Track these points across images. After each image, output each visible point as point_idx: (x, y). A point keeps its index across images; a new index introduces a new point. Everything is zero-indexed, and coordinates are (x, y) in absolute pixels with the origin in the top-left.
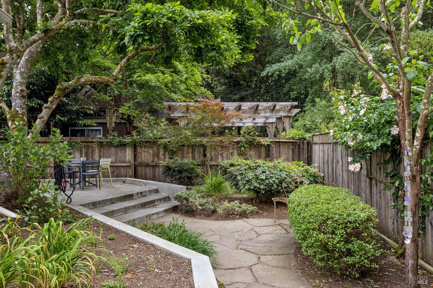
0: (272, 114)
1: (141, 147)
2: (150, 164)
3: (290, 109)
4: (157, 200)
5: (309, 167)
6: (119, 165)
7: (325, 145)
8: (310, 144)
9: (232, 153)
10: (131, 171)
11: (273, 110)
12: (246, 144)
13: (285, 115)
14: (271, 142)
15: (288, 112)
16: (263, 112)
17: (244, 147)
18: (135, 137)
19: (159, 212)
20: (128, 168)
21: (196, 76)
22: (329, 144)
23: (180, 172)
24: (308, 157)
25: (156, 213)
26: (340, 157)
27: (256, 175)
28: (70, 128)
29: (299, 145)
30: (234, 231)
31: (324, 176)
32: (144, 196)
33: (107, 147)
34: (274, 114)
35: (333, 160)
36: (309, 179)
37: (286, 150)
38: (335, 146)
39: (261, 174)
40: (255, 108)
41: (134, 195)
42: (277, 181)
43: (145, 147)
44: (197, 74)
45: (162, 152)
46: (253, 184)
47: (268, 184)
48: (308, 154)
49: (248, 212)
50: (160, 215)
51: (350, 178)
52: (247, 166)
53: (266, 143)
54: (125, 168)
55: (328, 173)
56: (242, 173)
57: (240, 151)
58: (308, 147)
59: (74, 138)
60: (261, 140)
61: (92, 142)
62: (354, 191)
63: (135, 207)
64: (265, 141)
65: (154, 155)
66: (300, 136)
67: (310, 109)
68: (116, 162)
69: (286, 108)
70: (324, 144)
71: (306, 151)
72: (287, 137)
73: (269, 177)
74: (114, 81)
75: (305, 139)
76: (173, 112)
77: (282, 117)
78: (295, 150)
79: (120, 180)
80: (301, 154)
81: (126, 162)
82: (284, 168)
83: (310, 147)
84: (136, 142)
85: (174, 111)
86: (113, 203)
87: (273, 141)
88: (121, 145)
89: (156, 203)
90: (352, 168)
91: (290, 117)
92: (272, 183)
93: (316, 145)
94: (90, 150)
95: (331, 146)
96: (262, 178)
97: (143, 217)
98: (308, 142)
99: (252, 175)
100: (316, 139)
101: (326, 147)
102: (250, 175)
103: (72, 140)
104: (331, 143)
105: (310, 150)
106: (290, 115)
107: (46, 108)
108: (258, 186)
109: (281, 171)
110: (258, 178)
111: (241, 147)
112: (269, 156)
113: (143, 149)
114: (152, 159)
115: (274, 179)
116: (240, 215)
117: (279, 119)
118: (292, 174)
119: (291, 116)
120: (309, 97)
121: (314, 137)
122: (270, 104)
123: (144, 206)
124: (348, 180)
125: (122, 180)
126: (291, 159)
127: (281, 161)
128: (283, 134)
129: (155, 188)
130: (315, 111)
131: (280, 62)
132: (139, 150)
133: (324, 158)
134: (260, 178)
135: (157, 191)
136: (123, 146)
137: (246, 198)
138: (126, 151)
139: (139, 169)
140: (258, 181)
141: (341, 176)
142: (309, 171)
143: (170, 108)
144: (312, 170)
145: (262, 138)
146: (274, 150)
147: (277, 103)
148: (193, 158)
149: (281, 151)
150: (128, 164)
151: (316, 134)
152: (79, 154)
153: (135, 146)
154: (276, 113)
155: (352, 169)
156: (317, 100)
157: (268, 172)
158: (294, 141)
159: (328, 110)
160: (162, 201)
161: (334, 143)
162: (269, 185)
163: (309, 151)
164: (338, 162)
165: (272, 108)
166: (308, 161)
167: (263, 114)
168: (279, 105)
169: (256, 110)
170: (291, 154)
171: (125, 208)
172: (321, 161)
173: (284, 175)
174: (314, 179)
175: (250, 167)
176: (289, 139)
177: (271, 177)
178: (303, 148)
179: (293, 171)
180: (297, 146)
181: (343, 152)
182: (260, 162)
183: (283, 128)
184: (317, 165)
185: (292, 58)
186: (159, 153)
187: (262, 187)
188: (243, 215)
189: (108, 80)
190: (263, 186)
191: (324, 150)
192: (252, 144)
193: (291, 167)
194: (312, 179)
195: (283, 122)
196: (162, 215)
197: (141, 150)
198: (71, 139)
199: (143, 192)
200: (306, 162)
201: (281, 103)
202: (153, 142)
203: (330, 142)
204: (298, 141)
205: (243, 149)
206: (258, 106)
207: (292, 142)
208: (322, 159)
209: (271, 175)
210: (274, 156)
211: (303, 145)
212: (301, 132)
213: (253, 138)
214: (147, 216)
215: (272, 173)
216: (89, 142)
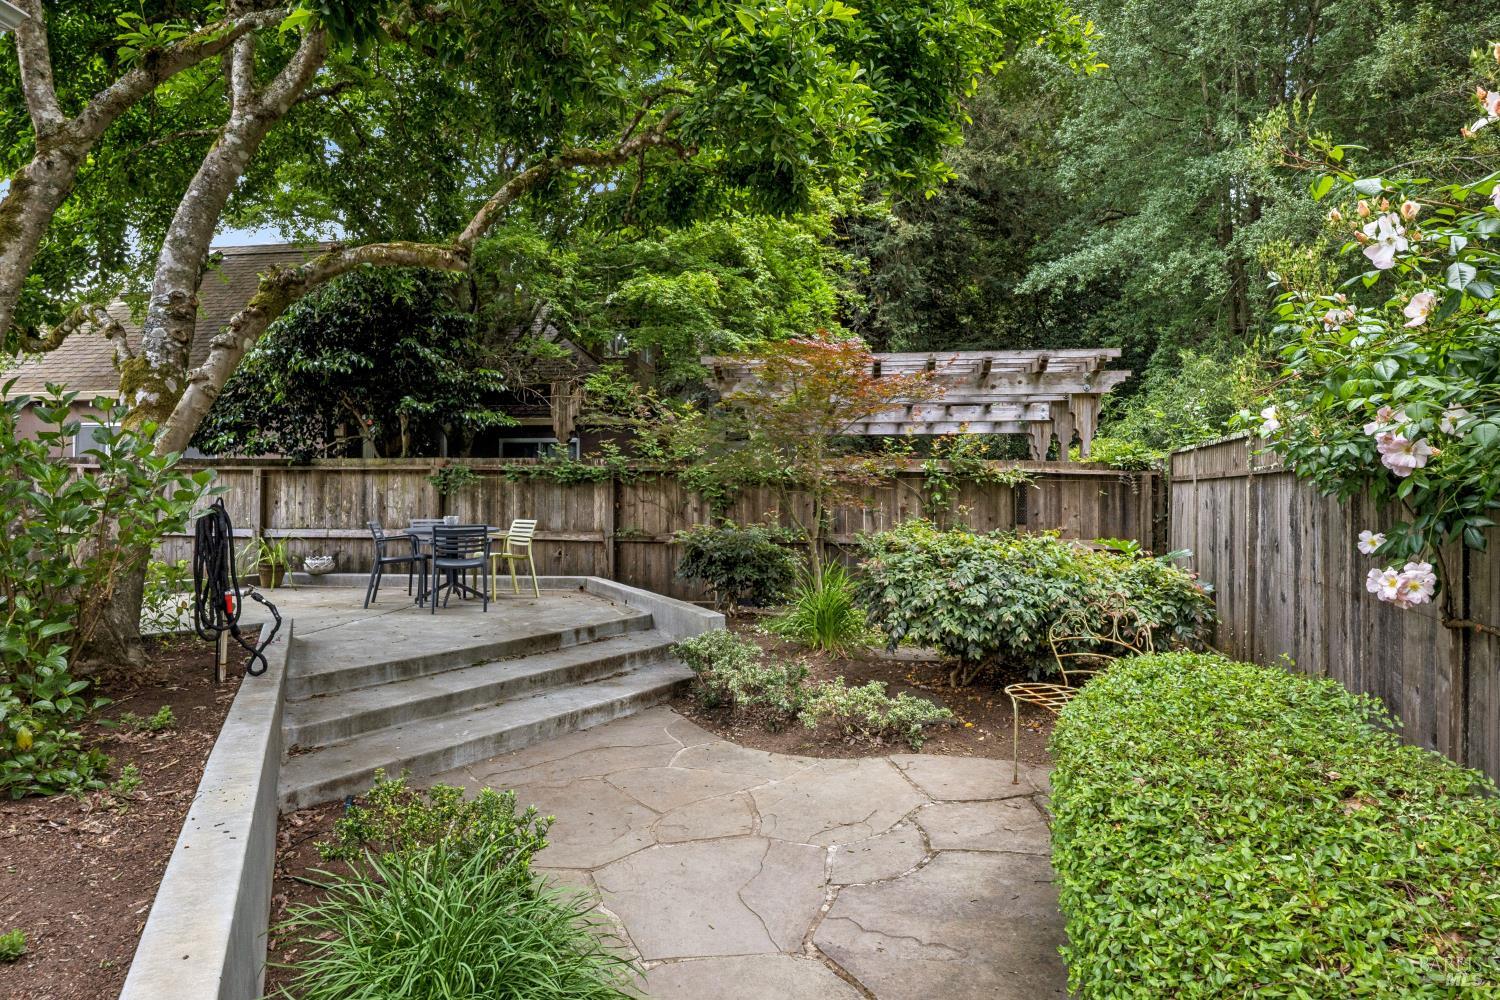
0: (1036, 387)
1: (634, 487)
2: (659, 538)
3: (1096, 373)
4: (632, 656)
5: (1158, 563)
6: (574, 538)
7: (1218, 485)
8: (1161, 485)
9: (903, 509)
10: (605, 558)
11: (1039, 374)
12: (949, 483)
13: (1078, 390)
14: (1031, 477)
15: (1088, 380)
16: (1005, 381)
17: (942, 490)
18: (614, 460)
19: (612, 704)
20: (598, 549)
21: (817, 291)
22: (1237, 483)
23: (729, 564)
24: (1155, 526)
25: (599, 709)
26: (1287, 530)
27: (951, 591)
28: (501, 441)
29: (1125, 488)
30: (837, 816)
31: (1213, 595)
32: (599, 640)
33: (542, 487)
34: (1042, 389)
35: (1253, 538)
36: (1158, 608)
37: (1080, 503)
38: (1264, 487)
39: (969, 585)
40: (981, 370)
41: (565, 638)
42: (1030, 615)
43: (646, 488)
44: (821, 285)
45: (693, 502)
46: (940, 623)
47: (995, 627)
48: (1154, 517)
49: (914, 728)
50: (618, 715)
51: (1336, 615)
52: (923, 556)
53: (1013, 480)
54: (590, 549)
55: (1231, 585)
56: (903, 580)
57: (930, 503)
58: (1155, 493)
59: (457, 460)
60: (997, 470)
61: (503, 472)
62: (1357, 672)
63: (541, 682)
64: (1010, 472)
65: (670, 511)
66: (1130, 457)
67: (1162, 382)
68: (565, 530)
69: (1083, 369)
70: (1215, 480)
71: (1149, 506)
72: (1083, 461)
73: (1000, 600)
74: (457, 259)
75: (1145, 467)
76: (729, 387)
77: (1070, 398)
78: (1110, 502)
79: (572, 583)
80: (1133, 515)
81: (592, 531)
82: (1059, 566)
83: (1161, 494)
84: (617, 474)
85: (734, 383)
86: (481, 663)
87: (1035, 474)
88: (578, 482)
89: (627, 668)
90: (1383, 584)
91: (1094, 397)
92: (1009, 622)
93: (1185, 487)
94: (498, 497)
95: (1243, 486)
96: (973, 602)
97: (542, 724)
98: (1155, 478)
99: (939, 587)
100: (1184, 467)
101: (1223, 492)
102: (931, 588)
103: (450, 467)
104: (1243, 477)
105: (1161, 501)
106: (1094, 391)
107: (218, 346)
108: (957, 630)
109: (1047, 576)
110: (958, 599)
111: (932, 489)
112: (1022, 522)
113: (640, 493)
114: (664, 525)
115: (1019, 608)
116: (887, 738)
117: (1061, 406)
118: (1092, 591)
119: (1099, 395)
120: (1160, 349)
121: (1179, 462)
122: (1029, 356)
123: (579, 677)
124: (1328, 623)
125: (576, 582)
126: (1096, 531)
127: (1053, 539)
128: (1073, 453)
129: (645, 612)
130: (1179, 388)
131: (1069, 251)
132: (628, 495)
133: (1214, 530)
134: (963, 600)
135: (648, 624)
136: (581, 483)
137: (931, 662)
138: (593, 499)
139: (629, 551)
140: (957, 614)
141: (1291, 599)
142: (1161, 579)
143: (719, 373)
144: (1175, 575)
145: (1001, 462)
146: (1041, 501)
147: (1051, 353)
148: (785, 520)
149: (1065, 505)
150: (597, 537)
151: (1184, 449)
152: (468, 505)
153: (617, 485)
154: (1049, 383)
155: (1390, 593)
156: (1186, 355)
157: (996, 581)
158: (1107, 472)
159: (1219, 385)
160: (652, 658)
161: (1256, 476)
162: (1000, 628)
163: (1161, 507)
164: (1275, 546)
165: (1035, 369)
166: (1155, 538)
167: (1004, 389)
168: (1060, 359)
169: (985, 375)
170: (1096, 514)
171: (502, 686)
172: (1204, 540)
173: (1058, 595)
174: (1180, 611)
175: (936, 558)
176: (1092, 466)
177: (1006, 598)
178: (1139, 495)
179: (1098, 576)
180: (1118, 491)
181: (1300, 508)
182: (973, 540)
183: (1072, 433)
184: (1188, 552)
185: (1107, 239)
186: (686, 505)
187: (973, 635)
188: (896, 737)
189: (436, 254)
190: (974, 630)
191: (1214, 501)
192: (966, 482)
193: (1092, 559)
194: (1173, 611)
195: (1073, 415)
196: (628, 712)
197: (636, 495)
198: (448, 463)
199: (599, 626)
200: (1150, 540)
201: (1064, 354)
202: (668, 474)
203: (1240, 472)
204: (1121, 473)
205: (938, 497)
206: (988, 364)
207: (1101, 477)
208: (1209, 534)
209: (1008, 593)
210: (1041, 518)
211: (1139, 487)
212: (1130, 446)
213: (969, 462)
214: (560, 721)
215: (1014, 585)
216: (495, 472)
